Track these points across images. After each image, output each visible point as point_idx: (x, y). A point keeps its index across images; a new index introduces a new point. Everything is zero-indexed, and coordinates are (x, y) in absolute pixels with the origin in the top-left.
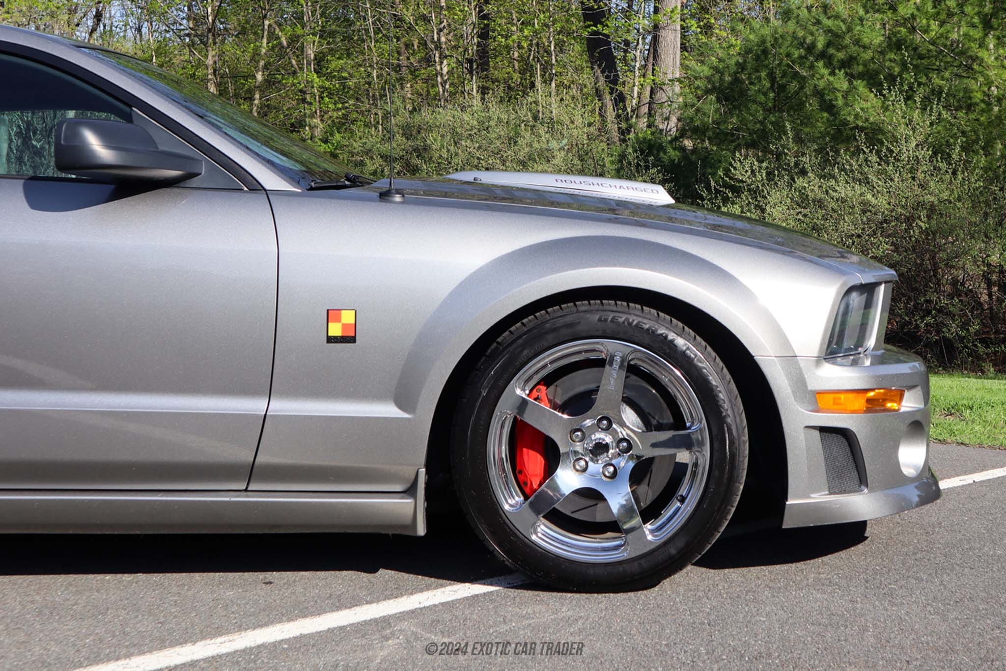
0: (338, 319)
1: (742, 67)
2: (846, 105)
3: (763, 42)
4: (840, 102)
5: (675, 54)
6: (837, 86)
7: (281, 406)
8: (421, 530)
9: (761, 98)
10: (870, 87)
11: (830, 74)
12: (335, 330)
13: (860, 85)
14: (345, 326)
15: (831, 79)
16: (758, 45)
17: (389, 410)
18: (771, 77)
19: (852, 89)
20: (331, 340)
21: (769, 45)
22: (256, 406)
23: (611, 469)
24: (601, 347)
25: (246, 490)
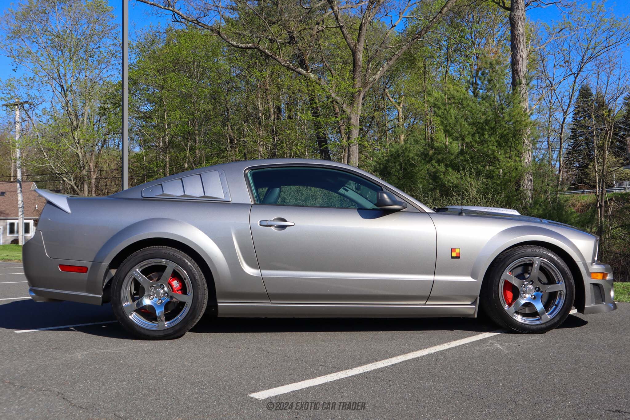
0: (455, 251)
1: (388, 161)
2: (444, 177)
3: (398, 151)
4: (442, 176)
5: (356, 155)
6: (441, 170)
7: (438, 278)
8: (476, 316)
9: (397, 174)
10: (454, 169)
11: (438, 166)
12: (454, 255)
13: (450, 169)
14: (457, 254)
15: (438, 167)
16: (395, 153)
17: (469, 279)
18: (401, 165)
19: (447, 170)
20: (452, 257)
21: (400, 152)
22: (430, 278)
23: (533, 296)
24: (532, 259)
25: (425, 304)
